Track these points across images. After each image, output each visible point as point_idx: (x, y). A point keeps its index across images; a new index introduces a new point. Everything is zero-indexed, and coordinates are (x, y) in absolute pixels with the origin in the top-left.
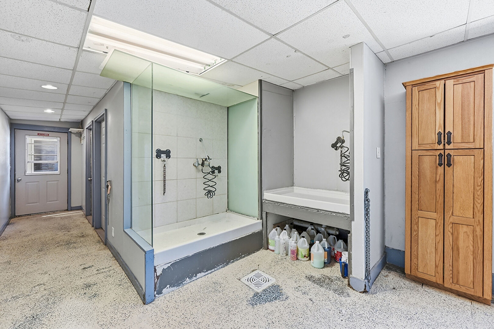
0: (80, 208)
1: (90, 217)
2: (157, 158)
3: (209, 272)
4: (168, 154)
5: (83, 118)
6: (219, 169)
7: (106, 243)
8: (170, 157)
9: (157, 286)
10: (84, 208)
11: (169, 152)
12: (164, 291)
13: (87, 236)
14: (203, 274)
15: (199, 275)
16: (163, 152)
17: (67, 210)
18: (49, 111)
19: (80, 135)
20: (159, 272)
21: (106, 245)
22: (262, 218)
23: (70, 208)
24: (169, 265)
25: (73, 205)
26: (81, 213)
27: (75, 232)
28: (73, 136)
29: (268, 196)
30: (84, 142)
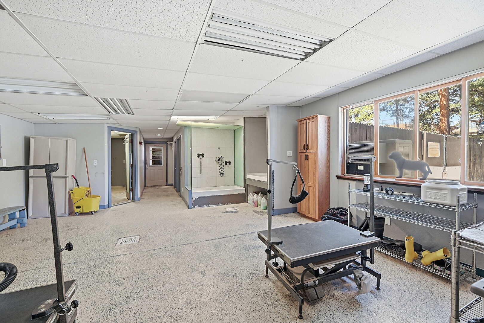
0: (172, 185)
1: (176, 188)
2: (198, 157)
3: (215, 205)
4: (203, 155)
5: (172, 136)
6: (229, 163)
7: (181, 196)
8: (203, 157)
9: (193, 204)
10: (174, 184)
11: (203, 154)
12: (196, 207)
13: (174, 194)
14: (212, 205)
15: (210, 205)
16: (201, 155)
17: (166, 185)
18: (159, 135)
19: (172, 145)
20: (194, 199)
21: (180, 197)
22: (245, 187)
23: (167, 185)
24: (198, 198)
25: (169, 183)
26: (172, 187)
27: (169, 193)
28: (168, 145)
29: (248, 176)
30: (173, 149)
